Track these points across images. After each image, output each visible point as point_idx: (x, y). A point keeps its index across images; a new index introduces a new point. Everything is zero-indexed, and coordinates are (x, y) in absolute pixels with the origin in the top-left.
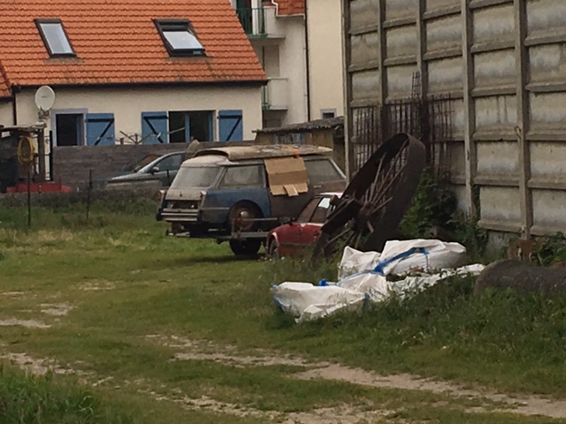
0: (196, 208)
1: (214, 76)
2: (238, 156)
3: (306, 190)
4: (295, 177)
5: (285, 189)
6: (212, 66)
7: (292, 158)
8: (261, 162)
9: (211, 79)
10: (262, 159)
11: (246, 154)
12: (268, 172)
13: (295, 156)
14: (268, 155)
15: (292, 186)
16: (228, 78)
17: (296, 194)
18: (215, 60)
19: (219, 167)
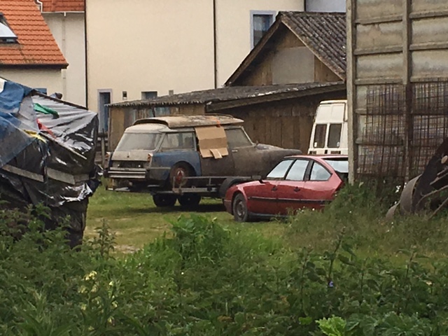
0: (142, 167)
1: (25, 60)
2: (176, 124)
3: (227, 154)
4: (218, 143)
5: (211, 153)
6: (23, 52)
7: (216, 127)
8: (192, 130)
9: (23, 63)
10: (194, 127)
11: (181, 123)
12: (199, 138)
13: (217, 126)
14: (198, 125)
15: (216, 150)
16: (37, 62)
17: (220, 157)
18: (25, 47)
19: (161, 133)
